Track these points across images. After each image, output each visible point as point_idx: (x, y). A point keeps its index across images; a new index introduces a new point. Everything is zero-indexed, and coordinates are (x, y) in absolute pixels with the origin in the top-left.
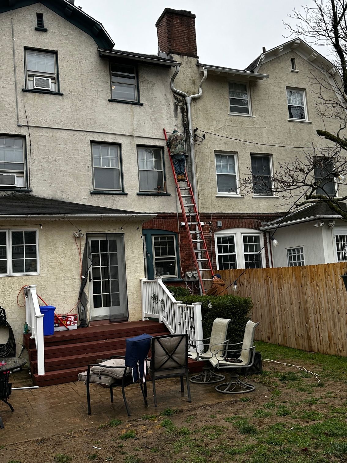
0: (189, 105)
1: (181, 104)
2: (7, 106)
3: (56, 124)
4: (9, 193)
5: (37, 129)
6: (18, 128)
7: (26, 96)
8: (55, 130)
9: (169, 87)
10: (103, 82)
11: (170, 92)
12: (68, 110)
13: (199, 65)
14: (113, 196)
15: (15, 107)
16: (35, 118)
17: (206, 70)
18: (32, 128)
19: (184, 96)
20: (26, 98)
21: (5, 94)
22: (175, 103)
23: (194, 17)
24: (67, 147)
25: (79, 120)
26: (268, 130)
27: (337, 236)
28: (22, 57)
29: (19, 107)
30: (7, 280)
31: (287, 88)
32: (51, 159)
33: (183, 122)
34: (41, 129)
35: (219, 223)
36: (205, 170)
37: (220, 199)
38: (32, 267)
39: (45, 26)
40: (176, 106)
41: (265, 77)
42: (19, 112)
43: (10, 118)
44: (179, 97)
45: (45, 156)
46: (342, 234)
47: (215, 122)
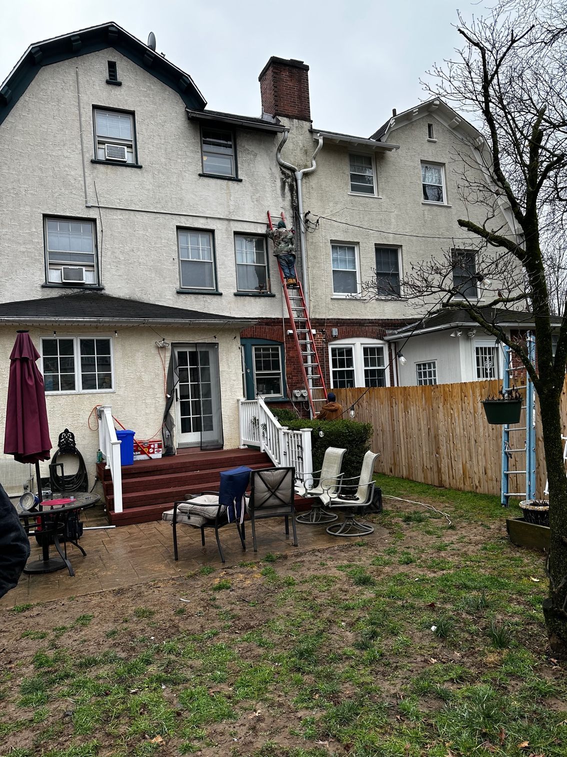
0: (299, 182)
1: (289, 180)
2: (73, 182)
3: (133, 205)
4: (76, 290)
5: (110, 210)
6: (86, 210)
7: (95, 168)
8: (132, 213)
9: (275, 159)
10: (192, 151)
11: (276, 166)
12: (148, 187)
13: (312, 131)
14: (205, 296)
15: (82, 183)
16: (108, 196)
17: (322, 137)
18: (104, 210)
19: (293, 171)
20: (96, 171)
21: (69, 166)
22: (282, 179)
23: (306, 68)
24: (147, 234)
25: (162, 199)
26: (397, 215)
27: (477, 349)
28: (90, 118)
29: (87, 182)
30: (76, 398)
31: (422, 162)
32: (127, 248)
33: (292, 203)
34: (115, 211)
35: (335, 331)
36: (318, 265)
37: (336, 301)
38: (106, 383)
39: (119, 79)
40: (283, 183)
41: (395, 147)
42: (87, 189)
43: (76, 196)
44: (287, 172)
45: (121, 245)
46: (483, 346)
47: (331, 204)
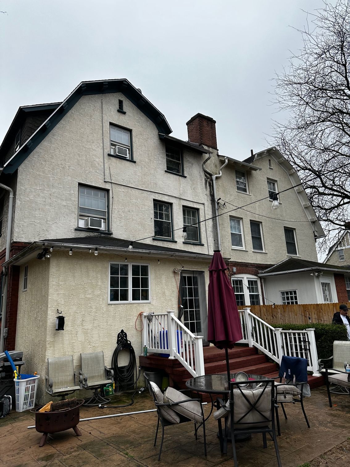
0: (214, 182)
1: (209, 180)
2: (97, 165)
3: (130, 184)
4: (96, 234)
5: (117, 185)
6: (104, 183)
7: (110, 159)
8: (130, 188)
9: (202, 167)
10: (162, 157)
11: (202, 171)
12: (139, 174)
13: (218, 156)
14: (168, 242)
15: (103, 166)
16: (117, 177)
17: (227, 159)
18: (114, 185)
19: (211, 175)
20: (110, 160)
21: (95, 156)
22: (205, 179)
23: (215, 122)
24: (138, 202)
25: (146, 183)
26: (259, 205)
27: (322, 283)
28: (108, 129)
29: (105, 166)
31: (268, 178)
32: (126, 210)
33: (210, 192)
34: (120, 186)
35: (235, 269)
36: (224, 229)
37: (234, 251)
38: (145, 296)
39: (125, 110)
40: (206, 181)
41: (259, 169)
42: (105, 171)
43: (98, 174)
44: (208, 175)
45: (123, 208)
47: (229, 196)
